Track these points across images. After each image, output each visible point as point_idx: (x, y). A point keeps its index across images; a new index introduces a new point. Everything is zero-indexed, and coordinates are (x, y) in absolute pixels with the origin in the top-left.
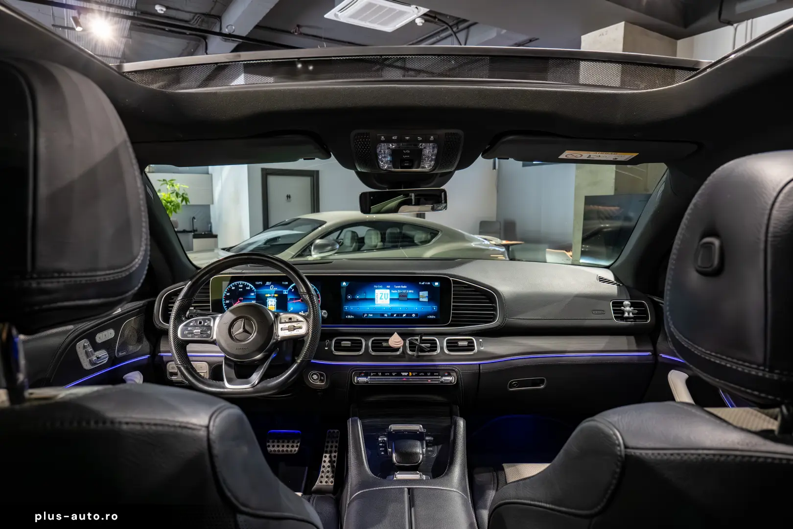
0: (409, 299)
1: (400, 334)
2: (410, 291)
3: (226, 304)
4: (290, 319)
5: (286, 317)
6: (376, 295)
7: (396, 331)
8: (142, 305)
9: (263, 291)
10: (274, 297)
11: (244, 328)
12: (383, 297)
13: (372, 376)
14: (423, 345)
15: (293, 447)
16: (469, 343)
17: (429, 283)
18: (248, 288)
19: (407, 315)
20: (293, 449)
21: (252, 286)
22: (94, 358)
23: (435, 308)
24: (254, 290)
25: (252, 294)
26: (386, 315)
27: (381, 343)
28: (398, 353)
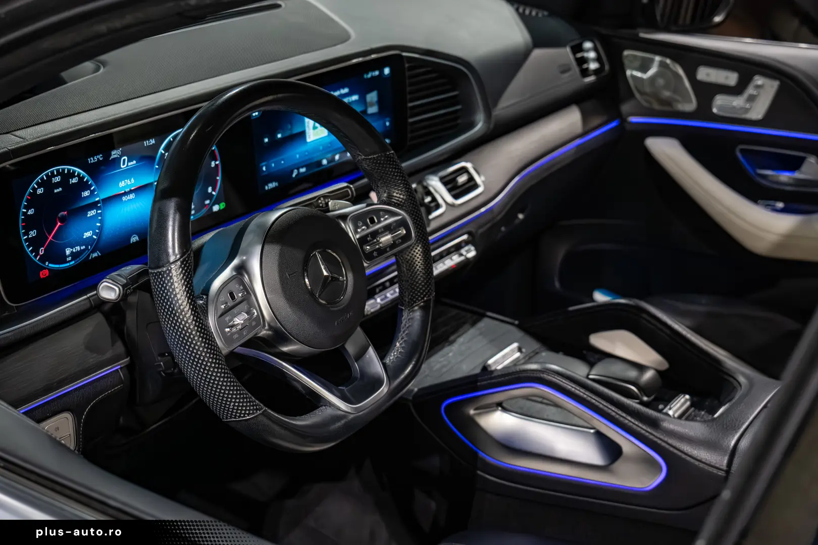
2: (355, 97)
3: (31, 242)
16: (466, 173)
17: (377, 73)
18: (75, 180)
21: (82, 173)
23: (388, 121)
25: (86, 194)
26: (324, 162)
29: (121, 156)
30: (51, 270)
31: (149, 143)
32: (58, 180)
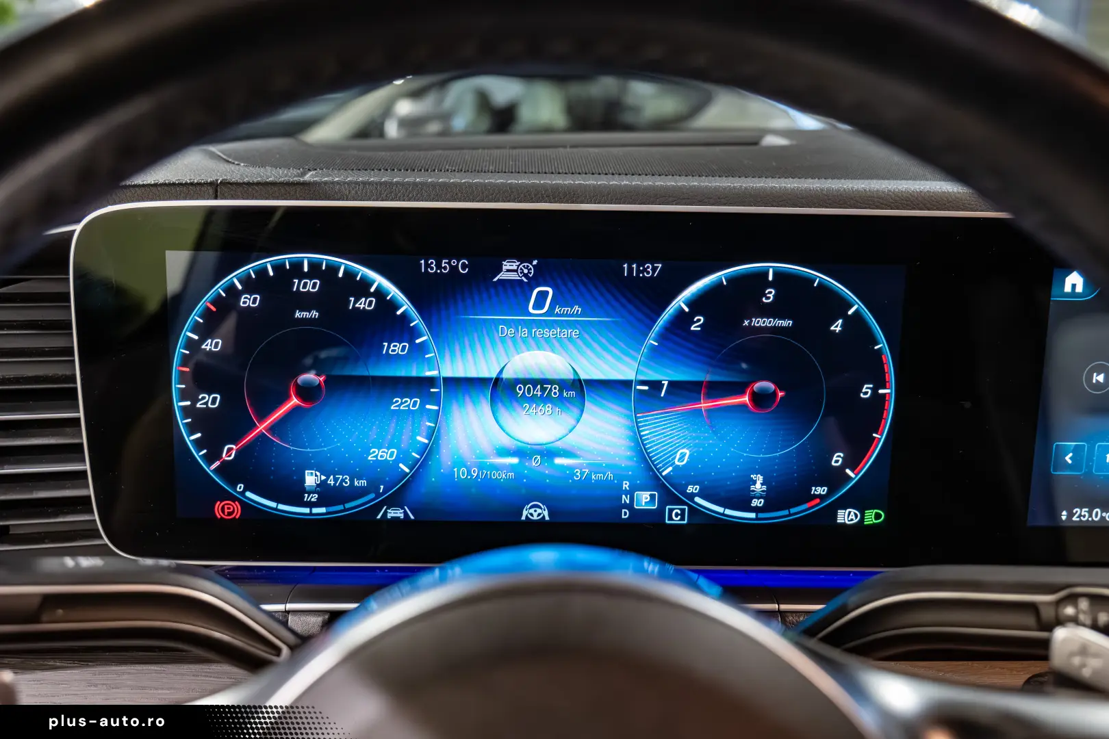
3: (200, 419)
18: (364, 304)
21: (393, 291)
29: (534, 281)
30: (247, 507)
31: (638, 271)
32: (309, 288)
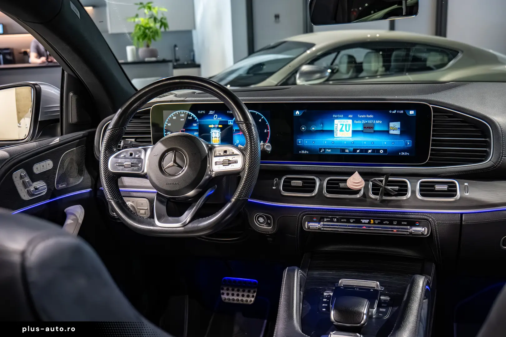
0: (375, 132)
1: (362, 174)
2: (378, 122)
4: (225, 152)
5: (221, 150)
6: (335, 125)
7: (356, 170)
8: (82, 135)
9: (206, 121)
10: (218, 128)
11: (175, 161)
12: (344, 129)
13: (326, 222)
14: (389, 188)
15: (248, 296)
16: (449, 187)
17: (402, 112)
18: (190, 118)
19: (374, 151)
20: (249, 299)
21: (194, 116)
22: (32, 189)
23: (409, 143)
24: (196, 120)
25: (195, 125)
26: (347, 151)
27: (338, 184)
28: (358, 196)
29: (214, 114)
32: (183, 116)
